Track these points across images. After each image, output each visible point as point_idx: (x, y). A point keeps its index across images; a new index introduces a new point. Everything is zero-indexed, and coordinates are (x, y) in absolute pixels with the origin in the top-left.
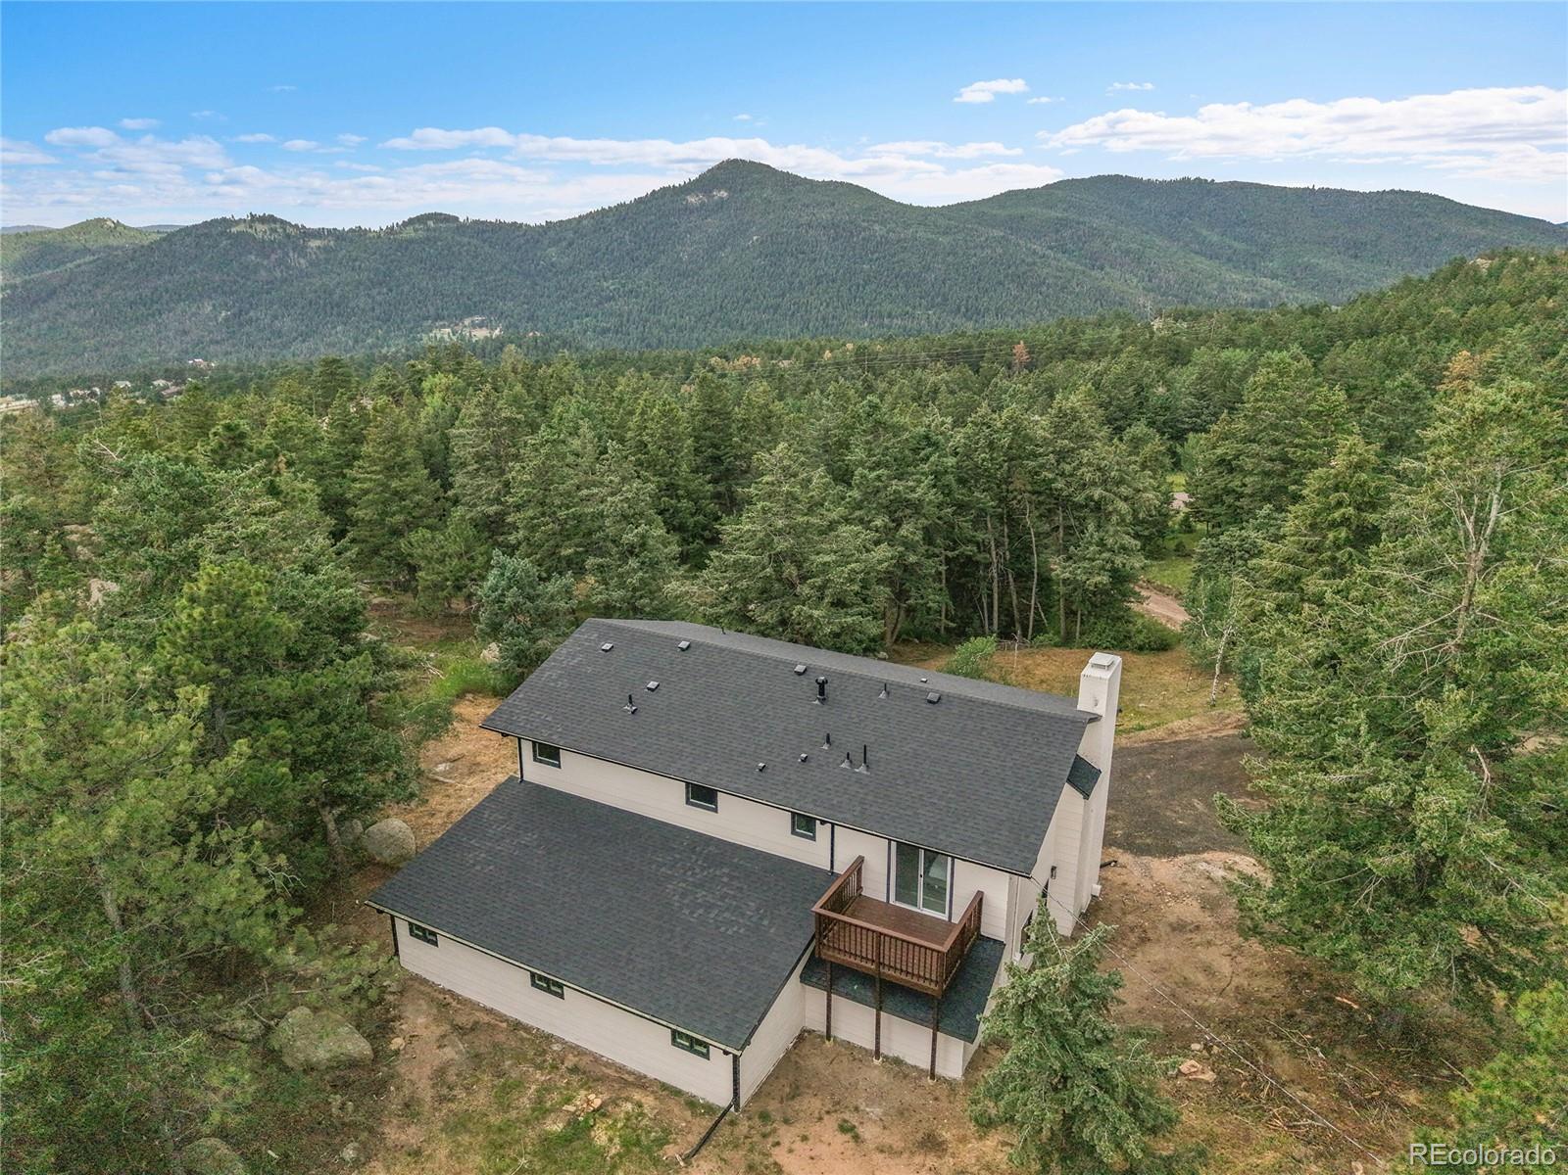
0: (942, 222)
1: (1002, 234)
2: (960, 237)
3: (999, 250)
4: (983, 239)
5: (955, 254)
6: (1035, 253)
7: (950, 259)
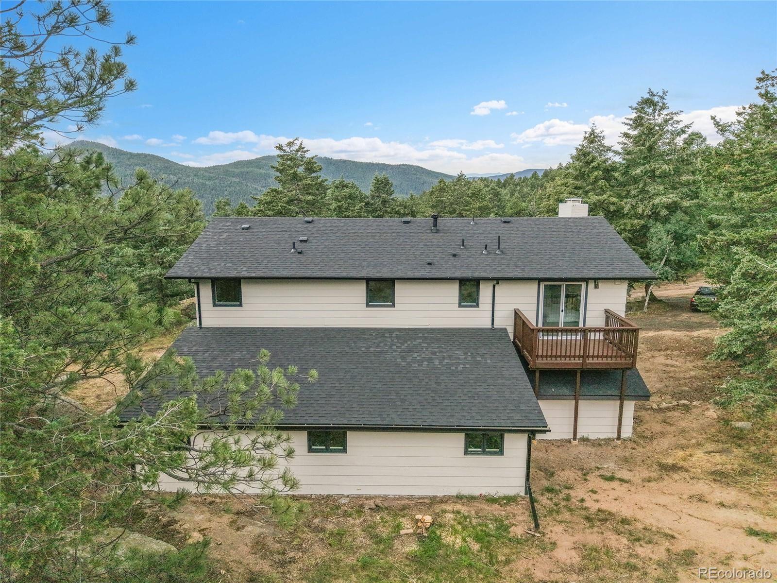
0: (207, 174)
1: (238, 180)
2: (216, 181)
3: (238, 188)
4: (229, 182)
5: (216, 190)
6: (256, 189)
7: (213, 192)
